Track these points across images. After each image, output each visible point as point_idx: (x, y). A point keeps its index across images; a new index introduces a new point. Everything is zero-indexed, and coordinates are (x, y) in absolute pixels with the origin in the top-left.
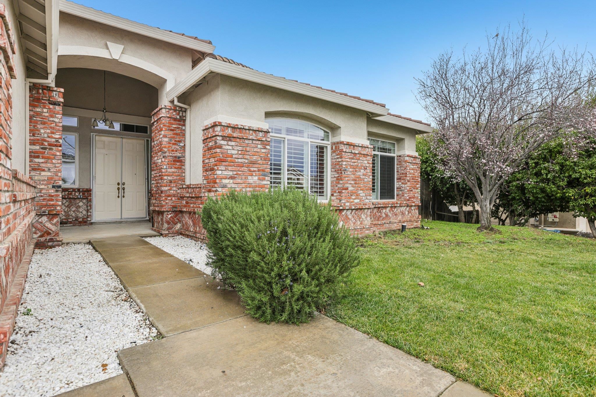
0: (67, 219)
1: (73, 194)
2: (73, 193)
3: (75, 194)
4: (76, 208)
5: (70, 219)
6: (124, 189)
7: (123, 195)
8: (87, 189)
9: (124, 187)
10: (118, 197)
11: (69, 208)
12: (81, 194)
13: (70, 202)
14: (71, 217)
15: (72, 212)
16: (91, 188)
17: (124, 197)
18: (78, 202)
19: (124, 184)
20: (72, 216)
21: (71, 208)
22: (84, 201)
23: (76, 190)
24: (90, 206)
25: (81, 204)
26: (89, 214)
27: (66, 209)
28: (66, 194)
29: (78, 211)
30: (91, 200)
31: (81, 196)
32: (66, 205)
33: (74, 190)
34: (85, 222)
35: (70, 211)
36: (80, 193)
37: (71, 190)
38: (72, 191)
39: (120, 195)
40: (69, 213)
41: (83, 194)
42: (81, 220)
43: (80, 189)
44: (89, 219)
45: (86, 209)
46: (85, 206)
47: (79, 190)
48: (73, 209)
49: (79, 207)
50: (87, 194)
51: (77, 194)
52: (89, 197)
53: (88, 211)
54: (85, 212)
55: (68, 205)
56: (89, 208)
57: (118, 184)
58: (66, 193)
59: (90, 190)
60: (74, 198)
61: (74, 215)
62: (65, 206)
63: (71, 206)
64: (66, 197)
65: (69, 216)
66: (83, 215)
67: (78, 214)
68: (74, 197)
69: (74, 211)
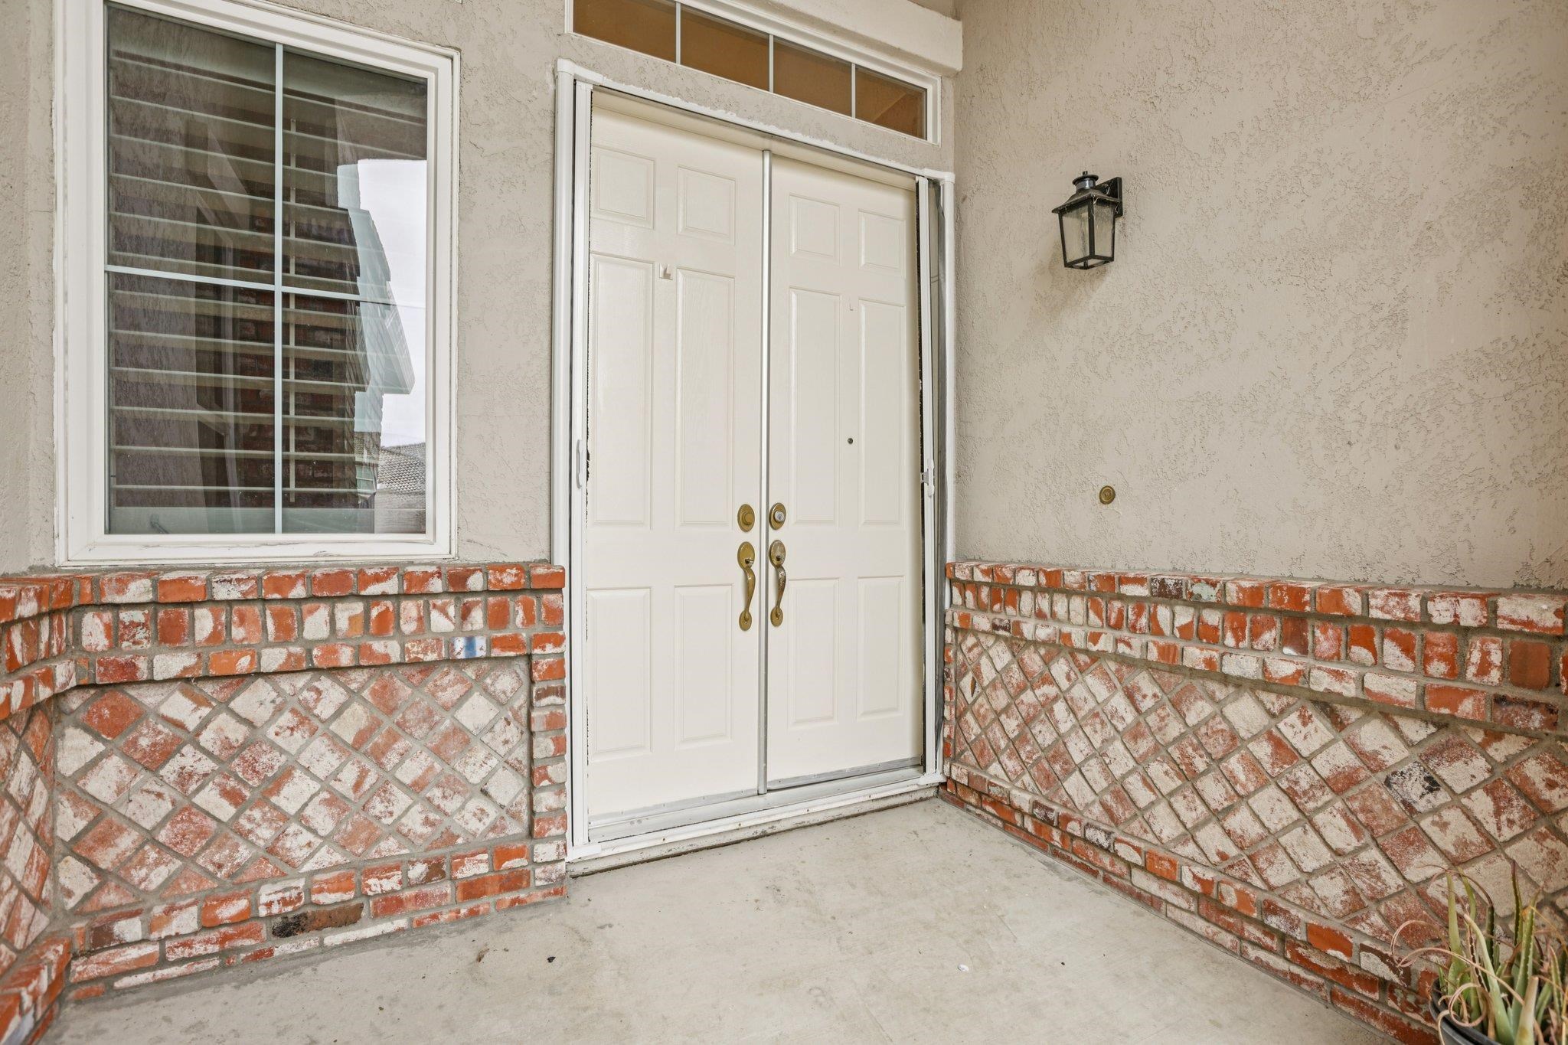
0: (351, 876)
1: (408, 627)
2: (410, 609)
3: (423, 620)
4: (437, 751)
5: (385, 870)
6: (776, 557)
7: (772, 605)
8: (522, 568)
9: (779, 544)
10: (745, 621)
11: (378, 755)
12: (477, 617)
13: (385, 701)
14: (389, 846)
15: (402, 799)
16: (560, 560)
17: (777, 616)
18: (449, 695)
19: (775, 520)
20: (398, 832)
21: (392, 758)
22: (506, 682)
23: (437, 585)
24: (557, 724)
25: (476, 712)
26: (546, 800)
27: (349, 775)
28: (342, 624)
29: (455, 785)
30: (558, 670)
31: (480, 643)
32: (347, 729)
33: (414, 587)
34: (516, 880)
35: (382, 789)
36: (465, 614)
37: (391, 586)
38: (398, 597)
39: (754, 610)
40: (378, 807)
41: (498, 618)
42: (477, 868)
43: (468, 572)
44: (545, 851)
45: (521, 753)
46: (513, 733)
47: (457, 580)
48: (409, 772)
49: (461, 737)
50: (529, 620)
51: (440, 623)
52: (540, 641)
53: (533, 775)
54: (509, 788)
55: (362, 737)
56: (544, 746)
57: (746, 519)
58: (347, 612)
59: (557, 583)
60: (416, 663)
61: (414, 822)
62: (335, 739)
63: (393, 737)
64: (345, 657)
65: (372, 841)
66: (493, 813)
67: (450, 806)
68: (415, 650)
69: (416, 787)
